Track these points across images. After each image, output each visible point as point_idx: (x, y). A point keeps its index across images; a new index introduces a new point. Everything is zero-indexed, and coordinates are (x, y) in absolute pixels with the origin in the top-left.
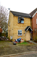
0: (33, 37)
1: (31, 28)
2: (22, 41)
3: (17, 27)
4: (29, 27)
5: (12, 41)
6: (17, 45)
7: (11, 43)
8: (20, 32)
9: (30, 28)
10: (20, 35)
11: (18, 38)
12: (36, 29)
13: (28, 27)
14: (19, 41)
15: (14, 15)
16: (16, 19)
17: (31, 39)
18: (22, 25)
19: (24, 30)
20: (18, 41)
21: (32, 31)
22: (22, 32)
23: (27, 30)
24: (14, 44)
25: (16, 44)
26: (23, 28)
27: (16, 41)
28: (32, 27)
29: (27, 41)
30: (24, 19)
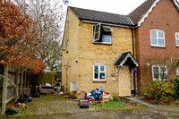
0: (139, 86)
1: (133, 57)
2: (107, 96)
3: (91, 54)
4: (129, 55)
5: (76, 98)
6: (91, 109)
7: (71, 101)
8: (100, 71)
9: (129, 59)
10: (99, 79)
11: (93, 87)
12: (150, 60)
13: (125, 55)
14: (97, 97)
15: (81, 19)
16: (86, 30)
17: (133, 92)
18: (105, 48)
19: (112, 65)
20: (93, 98)
21: (138, 68)
22: (105, 72)
23: (121, 64)
24: (82, 107)
25: (87, 107)
26: (108, 57)
27: (86, 98)
28: (138, 55)
29: (121, 98)
30: (112, 30)
